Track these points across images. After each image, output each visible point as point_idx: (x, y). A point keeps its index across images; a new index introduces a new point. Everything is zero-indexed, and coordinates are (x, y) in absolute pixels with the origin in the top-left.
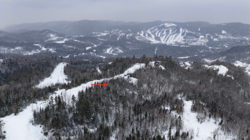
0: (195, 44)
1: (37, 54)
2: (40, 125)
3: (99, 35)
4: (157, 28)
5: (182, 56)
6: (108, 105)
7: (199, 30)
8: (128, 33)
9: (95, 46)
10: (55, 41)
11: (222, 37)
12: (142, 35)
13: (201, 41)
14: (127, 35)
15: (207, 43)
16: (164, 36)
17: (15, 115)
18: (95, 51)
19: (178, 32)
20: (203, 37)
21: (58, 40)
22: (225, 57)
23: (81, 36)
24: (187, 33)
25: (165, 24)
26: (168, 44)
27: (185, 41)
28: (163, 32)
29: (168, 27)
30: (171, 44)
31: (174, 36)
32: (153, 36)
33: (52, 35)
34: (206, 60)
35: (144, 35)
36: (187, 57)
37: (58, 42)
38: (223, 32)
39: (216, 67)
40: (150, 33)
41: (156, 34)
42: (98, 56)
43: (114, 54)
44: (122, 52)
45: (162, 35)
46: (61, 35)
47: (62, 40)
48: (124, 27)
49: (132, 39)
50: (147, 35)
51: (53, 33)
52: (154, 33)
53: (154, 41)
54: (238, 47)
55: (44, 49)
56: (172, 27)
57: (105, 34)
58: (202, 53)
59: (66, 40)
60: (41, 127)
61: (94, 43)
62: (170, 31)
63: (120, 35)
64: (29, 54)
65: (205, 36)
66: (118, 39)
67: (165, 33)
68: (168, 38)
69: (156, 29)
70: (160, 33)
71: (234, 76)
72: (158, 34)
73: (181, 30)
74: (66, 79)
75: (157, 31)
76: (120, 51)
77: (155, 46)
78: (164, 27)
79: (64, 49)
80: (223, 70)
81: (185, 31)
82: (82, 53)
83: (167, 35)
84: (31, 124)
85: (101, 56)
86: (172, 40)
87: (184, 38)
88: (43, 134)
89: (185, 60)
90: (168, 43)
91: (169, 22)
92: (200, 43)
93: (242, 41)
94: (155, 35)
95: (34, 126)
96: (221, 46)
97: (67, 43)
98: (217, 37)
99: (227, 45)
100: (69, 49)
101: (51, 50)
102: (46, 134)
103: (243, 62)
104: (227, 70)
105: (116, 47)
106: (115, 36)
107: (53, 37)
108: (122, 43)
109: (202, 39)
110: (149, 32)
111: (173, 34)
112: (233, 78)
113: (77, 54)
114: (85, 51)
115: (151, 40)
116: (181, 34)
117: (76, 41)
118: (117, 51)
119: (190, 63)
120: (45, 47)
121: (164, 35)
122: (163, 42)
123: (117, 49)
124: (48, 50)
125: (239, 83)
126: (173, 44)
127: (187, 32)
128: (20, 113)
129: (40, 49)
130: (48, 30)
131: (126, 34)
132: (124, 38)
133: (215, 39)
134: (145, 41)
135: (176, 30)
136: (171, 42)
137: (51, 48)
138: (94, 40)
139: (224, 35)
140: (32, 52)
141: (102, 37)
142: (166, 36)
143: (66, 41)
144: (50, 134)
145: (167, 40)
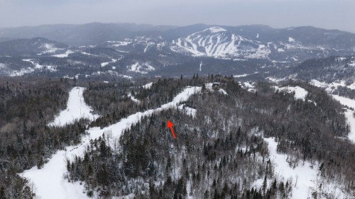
0: (253, 56)
1: (29, 74)
2: (79, 182)
3: (117, 45)
4: (199, 34)
5: (238, 74)
6: (167, 148)
7: (258, 37)
8: (159, 41)
9: (114, 61)
10: (53, 54)
11: (288, 46)
12: (179, 43)
13: (262, 52)
14: (158, 45)
15: (269, 55)
16: (210, 46)
17: (39, 168)
18: (114, 68)
19: (229, 40)
20: (263, 46)
21: (58, 52)
22: (296, 75)
23: (91, 46)
24: (242, 42)
25: (211, 29)
26: (216, 57)
27: (239, 52)
28: (208, 40)
29: (215, 33)
30: (221, 57)
31: (224, 46)
32: (195, 46)
33: (47, 46)
34: (270, 79)
35: (182, 44)
36: (245, 75)
37: (58, 56)
38: (291, 39)
39: (291, 89)
40: (190, 41)
41: (199, 42)
42: (120, 75)
43: (143, 72)
44: (154, 69)
45: (207, 45)
46: (62, 46)
47: (63, 52)
48: (153, 33)
49: (166, 50)
50: (186, 44)
51: (49, 42)
52: (196, 42)
53: (196, 53)
54: (313, 60)
55: (38, 66)
56: (221, 32)
57: (126, 43)
58: (265, 70)
59: (69, 52)
60: (81, 184)
61: (111, 56)
62: (219, 38)
63: (148, 45)
64: (18, 74)
65: (266, 45)
66: (145, 50)
67: (211, 41)
68: (216, 48)
69: (199, 36)
70: (204, 42)
71: (316, 102)
72: (201, 43)
73: (233, 37)
74: (91, 112)
75: (200, 38)
76: (151, 68)
77: (198, 59)
78: (209, 33)
79: (69, 65)
80: (300, 93)
81: (239, 38)
82: (96, 71)
83: (215, 44)
84: (67, 180)
85: (125, 76)
86: (222, 51)
87: (238, 48)
88: (86, 194)
89: (244, 79)
90: (216, 55)
91: (217, 26)
92: (260, 55)
93: (316, 52)
94: (197, 44)
95: (70, 183)
96: (289, 59)
97: (71, 57)
98: (282, 47)
99: (296, 58)
100: (77, 65)
101: (49, 67)
102: (90, 194)
103: (321, 81)
104: (306, 93)
105: (145, 62)
106: (141, 47)
107: (50, 49)
108: (152, 56)
109: (262, 49)
110: (188, 39)
111: (222, 43)
112: (315, 104)
113: (90, 74)
114: (101, 69)
115: (191, 51)
116: (233, 42)
117: (85, 53)
118: (147, 67)
119: (250, 83)
120: (41, 64)
121: (210, 44)
122: (209, 55)
123: (146, 64)
124: (45, 68)
125: (324, 110)
126: (224, 57)
127: (241, 39)
128: (46, 165)
129: (33, 66)
130: (40, 38)
131: (156, 43)
132: (153, 49)
133: (280, 50)
134: (184, 53)
135: (226, 37)
136: (220, 54)
137: (49, 65)
138: (112, 52)
139: (291, 43)
140: (22, 71)
141: (121, 47)
142: (213, 46)
143: (69, 55)
144: (96, 194)
145: (215, 51)
